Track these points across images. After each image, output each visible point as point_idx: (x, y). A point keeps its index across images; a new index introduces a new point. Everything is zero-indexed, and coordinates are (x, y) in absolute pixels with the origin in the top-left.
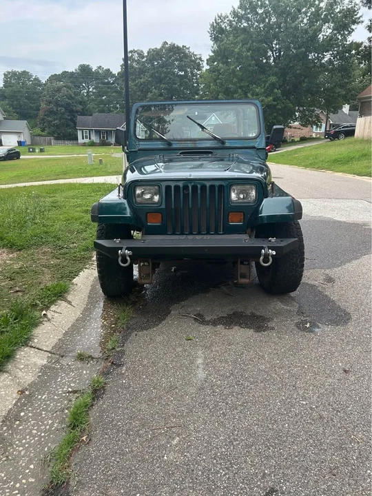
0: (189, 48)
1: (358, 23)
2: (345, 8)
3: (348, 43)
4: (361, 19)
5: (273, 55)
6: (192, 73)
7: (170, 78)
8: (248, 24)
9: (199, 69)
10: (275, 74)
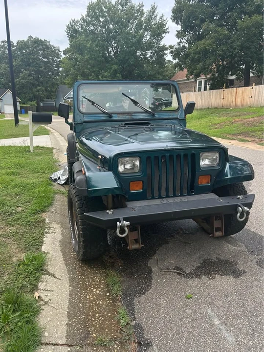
0: (49, 42)
1: (166, 33)
2: (157, 22)
3: (161, 46)
4: (168, 30)
5: (113, 51)
6: (53, 60)
7: (37, 63)
8: (94, 28)
9: (58, 57)
10: (116, 64)
